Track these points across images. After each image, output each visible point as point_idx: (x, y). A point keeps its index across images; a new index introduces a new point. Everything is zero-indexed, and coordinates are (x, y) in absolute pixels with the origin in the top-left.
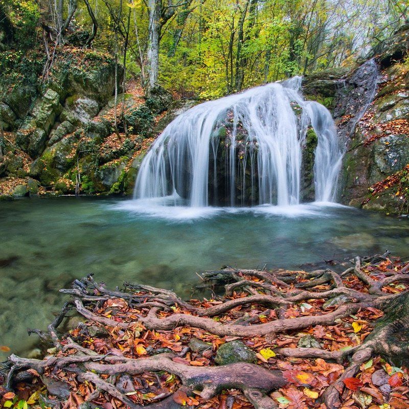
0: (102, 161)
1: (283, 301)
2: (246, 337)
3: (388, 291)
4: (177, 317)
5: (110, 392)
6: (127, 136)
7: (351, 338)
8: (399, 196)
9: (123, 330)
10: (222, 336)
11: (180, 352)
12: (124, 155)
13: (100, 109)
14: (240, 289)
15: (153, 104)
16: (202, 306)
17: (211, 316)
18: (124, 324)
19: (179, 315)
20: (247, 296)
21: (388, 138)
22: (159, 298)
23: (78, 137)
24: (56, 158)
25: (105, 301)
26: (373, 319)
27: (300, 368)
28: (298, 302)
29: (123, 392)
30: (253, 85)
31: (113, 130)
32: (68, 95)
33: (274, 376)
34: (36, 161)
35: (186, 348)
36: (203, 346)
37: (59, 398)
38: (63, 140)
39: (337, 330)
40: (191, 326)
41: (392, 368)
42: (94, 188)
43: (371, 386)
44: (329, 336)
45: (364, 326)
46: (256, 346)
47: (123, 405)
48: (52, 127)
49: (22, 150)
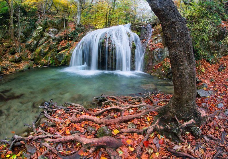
0: (58, 51)
1: (123, 108)
2: (109, 124)
3: (160, 105)
4: (83, 117)
5: (53, 151)
6: (68, 41)
7: (147, 123)
8: (163, 71)
9: (62, 123)
10: (100, 124)
11: (83, 132)
12: (66, 49)
13: (58, 32)
14: (108, 104)
15: (78, 30)
16: (93, 111)
17: (96, 116)
18: (62, 121)
19: (84, 116)
20: (110, 107)
21: (157, 49)
22: (77, 108)
23: (49, 42)
24: (41, 51)
25: (56, 111)
26: (154, 116)
27: (128, 137)
28: (128, 109)
29: (58, 151)
30: (114, 25)
31: (63, 39)
32: (46, 28)
33: (118, 142)
34: (33, 53)
35: (86, 130)
36: (92, 129)
37: (31, 153)
38: (44, 44)
39: (142, 120)
40: (88, 120)
41: (160, 136)
42: (55, 63)
43: (153, 144)
44: (139, 123)
45: (151, 118)
46: (112, 128)
47: (57, 156)
48: (39, 40)
49: (28, 49)
